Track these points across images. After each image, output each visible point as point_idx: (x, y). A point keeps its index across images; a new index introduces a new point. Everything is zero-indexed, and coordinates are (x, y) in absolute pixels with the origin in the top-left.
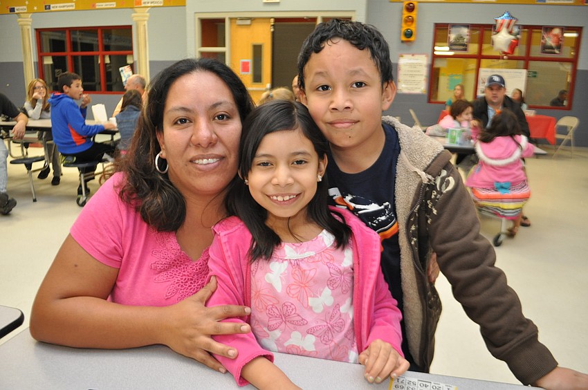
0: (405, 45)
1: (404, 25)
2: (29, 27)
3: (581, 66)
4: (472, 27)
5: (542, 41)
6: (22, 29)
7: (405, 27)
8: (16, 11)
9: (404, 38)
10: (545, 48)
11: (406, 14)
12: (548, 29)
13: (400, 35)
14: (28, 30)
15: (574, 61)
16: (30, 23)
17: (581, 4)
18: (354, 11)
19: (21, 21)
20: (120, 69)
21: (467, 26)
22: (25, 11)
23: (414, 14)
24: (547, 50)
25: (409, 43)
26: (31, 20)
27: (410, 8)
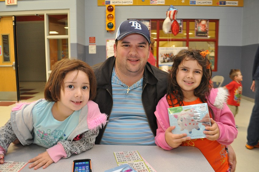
0: (109, 34)
1: (107, 20)
3: (220, 44)
4: (151, 20)
5: (196, 29)
7: (108, 22)
9: (108, 29)
10: (198, 33)
11: (108, 13)
12: (199, 21)
13: (106, 27)
15: (215, 41)
17: (217, 5)
18: (69, 9)
21: (148, 20)
23: (113, 13)
24: (199, 34)
25: (112, 32)
27: (110, 9)
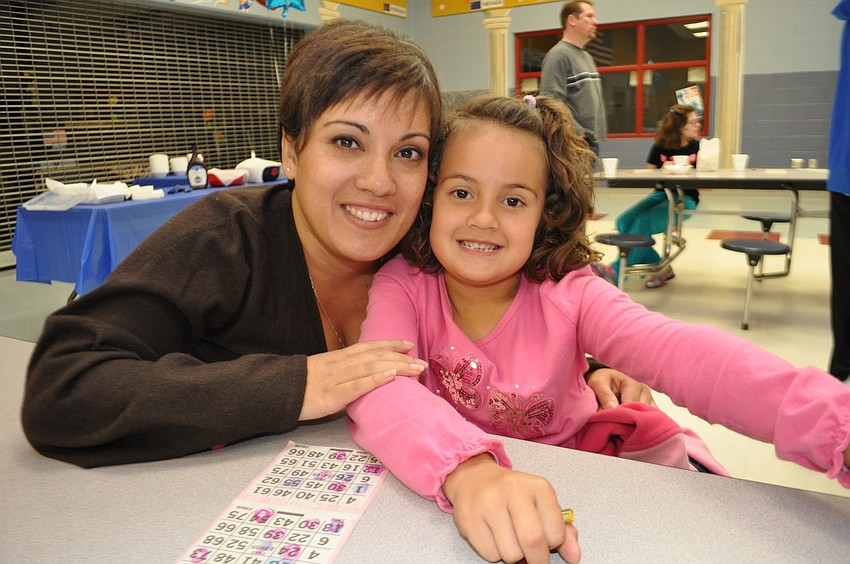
2: (505, 32)
6: (491, 36)
8: (483, 7)
14: (503, 35)
16: (507, 25)
19: (489, 22)
20: (678, 93)
22: (501, 5)
26: (509, 19)
